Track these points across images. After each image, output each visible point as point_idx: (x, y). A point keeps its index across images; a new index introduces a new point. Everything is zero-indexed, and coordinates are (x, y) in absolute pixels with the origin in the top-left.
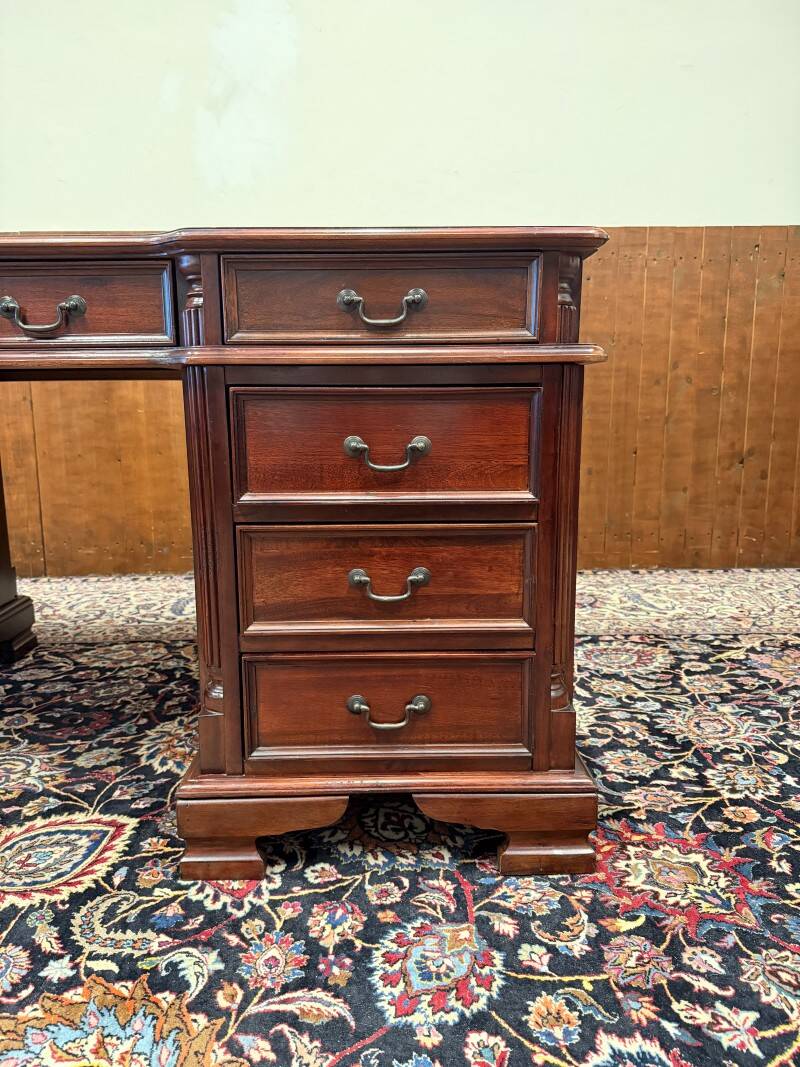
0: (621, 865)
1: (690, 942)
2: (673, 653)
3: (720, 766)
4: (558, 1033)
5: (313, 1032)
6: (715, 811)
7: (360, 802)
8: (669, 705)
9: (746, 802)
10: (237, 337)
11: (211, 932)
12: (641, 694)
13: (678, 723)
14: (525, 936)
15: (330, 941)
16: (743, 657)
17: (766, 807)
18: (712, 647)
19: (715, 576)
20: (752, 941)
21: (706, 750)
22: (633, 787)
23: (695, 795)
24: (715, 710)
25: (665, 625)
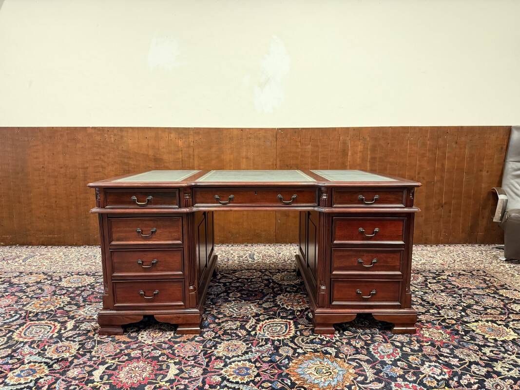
0: (422, 332)
1: (442, 347)
2: (424, 276)
3: (443, 310)
4: (416, 362)
5: (364, 361)
6: (444, 320)
7: (359, 315)
8: (426, 293)
9: (452, 319)
10: (335, 206)
11: (329, 344)
12: (417, 289)
13: (430, 298)
14: (403, 346)
15: (358, 346)
16: (446, 278)
17: (457, 320)
18: (436, 274)
19: (433, 248)
20: (456, 347)
21: (439, 305)
22: (420, 315)
23: (438, 317)
24: (440, 294)
25: (419, 267)
